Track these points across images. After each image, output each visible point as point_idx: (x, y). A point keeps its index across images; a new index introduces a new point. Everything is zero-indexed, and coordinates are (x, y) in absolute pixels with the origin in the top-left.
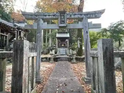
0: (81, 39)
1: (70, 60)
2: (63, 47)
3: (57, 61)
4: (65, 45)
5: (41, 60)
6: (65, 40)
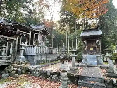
5: (50, 76)
6: (95, 41)
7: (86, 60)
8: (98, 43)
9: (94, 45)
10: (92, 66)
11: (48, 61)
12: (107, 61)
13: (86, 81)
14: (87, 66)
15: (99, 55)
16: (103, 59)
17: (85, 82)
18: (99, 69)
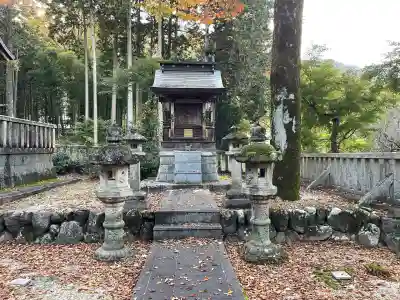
0: (292, 96)
1: (232, 228)
2: (189, 141)
3: (150, 239)
4: (198, 130)
5: (47, 230)
6: (201, 106)
7: (172, 168)
8: (209, 114)
9: (196, 121)
10: (188, 186)
11: (15, 177)
12: (227, 172)
13: (175, 223)
14: (174, 188)
15: (210, 153)
16: (219, 163)
17: (172, 227)
18: (207, 192)
